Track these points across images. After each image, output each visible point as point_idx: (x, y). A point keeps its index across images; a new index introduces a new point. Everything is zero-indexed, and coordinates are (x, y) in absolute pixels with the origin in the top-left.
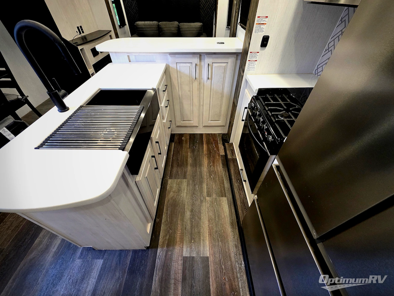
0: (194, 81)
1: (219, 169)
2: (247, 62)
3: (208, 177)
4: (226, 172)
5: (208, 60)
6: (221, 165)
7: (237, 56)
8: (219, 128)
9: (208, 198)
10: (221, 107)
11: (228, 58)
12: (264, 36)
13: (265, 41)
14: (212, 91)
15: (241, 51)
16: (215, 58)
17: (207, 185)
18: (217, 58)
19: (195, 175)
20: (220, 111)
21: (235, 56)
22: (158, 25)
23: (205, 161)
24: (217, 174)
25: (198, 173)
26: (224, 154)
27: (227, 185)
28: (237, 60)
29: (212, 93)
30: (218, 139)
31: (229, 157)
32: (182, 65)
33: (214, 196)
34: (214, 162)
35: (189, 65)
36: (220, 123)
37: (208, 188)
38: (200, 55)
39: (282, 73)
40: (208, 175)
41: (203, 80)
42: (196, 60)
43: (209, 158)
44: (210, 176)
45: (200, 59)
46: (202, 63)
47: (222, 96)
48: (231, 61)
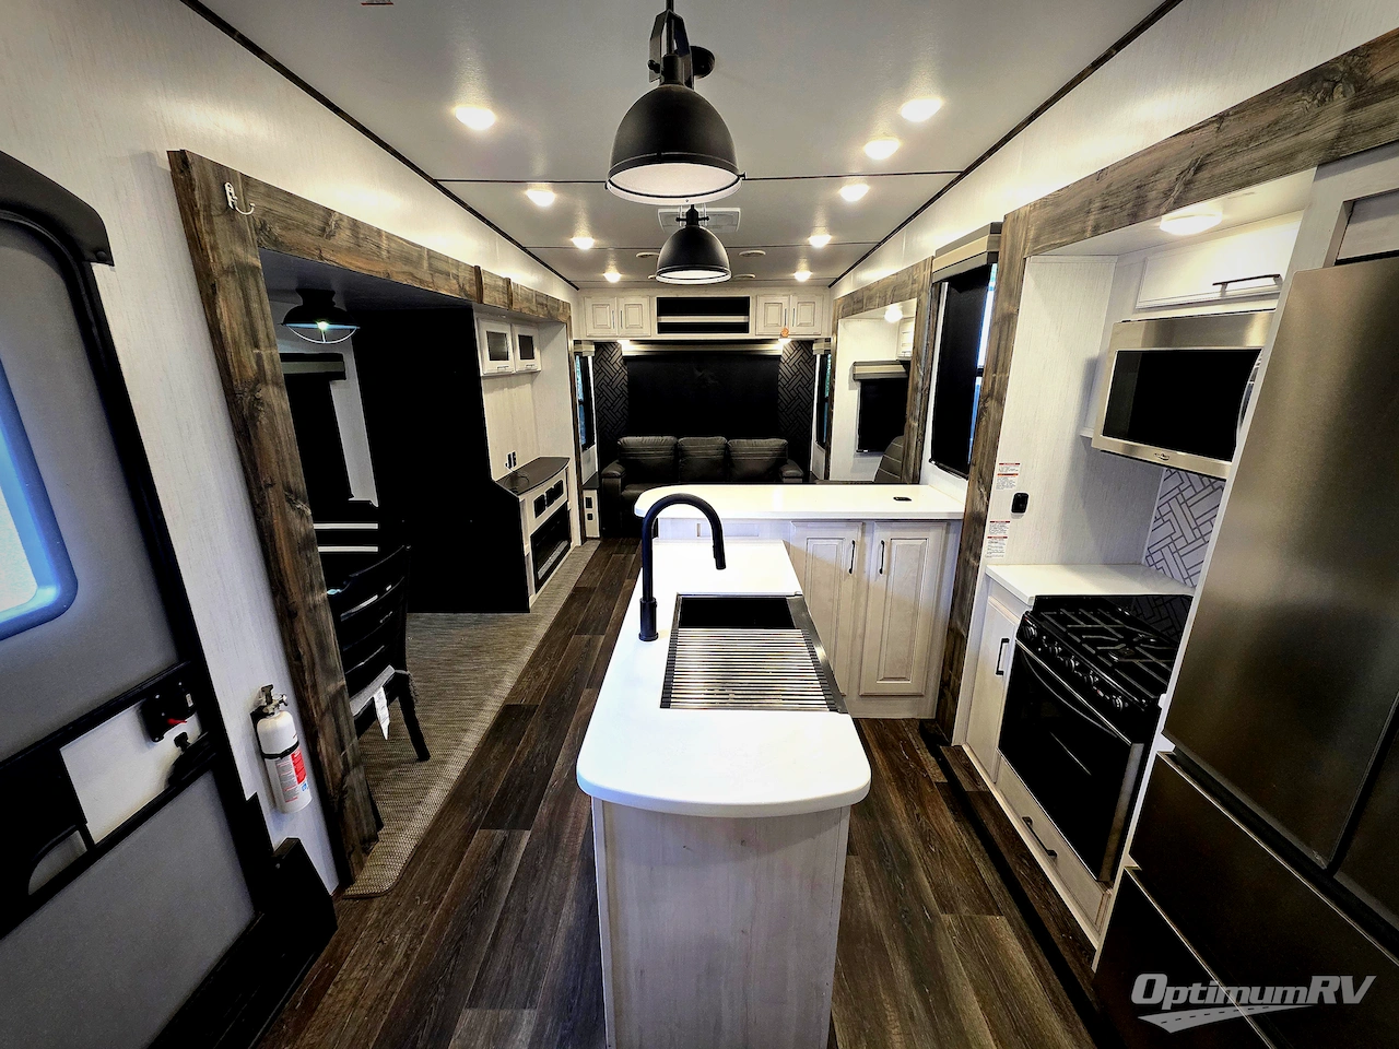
0: (846, 576)
1: (947, 827)
2: (986, 541)
3: (922, 849)
4: (969, 834)
5: (880, 534)
6: (949, 814)
7: (949, 525)
8: (907, 701)
9: (947, 918)
10: (912, 642)
11: (928, 529)
12: (1016, 495)
13: (1020, 503)
14: (889, 600)
15: (961, 517)
16: (898, 528)
17: (928, 875)
18: (904, 528)
19: (880, 843)
20: (911, 652)
21: (945, 525)
22: (676, 445)
23: (893, 798)
24: (946, 841)
25: (889, 839)
26: (943, 779)
27: (989, 876)
28: (947, 532)
29: (888, 606)
30: (910, 735)
31: (967, 787)
32: (819, 542)
33: (964, 910)
34: (922, 805)
35: (836, 542)
36: (908, 686)
37: (935, 887)
38: (863, 524)
39: (1070, 562)
40: (920, 842)
41: (866, 574)
42: (854, 534)
43: (902, 789)
44: (927, 849)
45: (863, 532)
46: (867, 539)
47: (915, 614)
48: (933, 536)
